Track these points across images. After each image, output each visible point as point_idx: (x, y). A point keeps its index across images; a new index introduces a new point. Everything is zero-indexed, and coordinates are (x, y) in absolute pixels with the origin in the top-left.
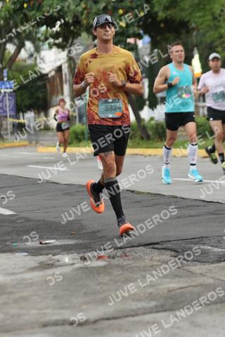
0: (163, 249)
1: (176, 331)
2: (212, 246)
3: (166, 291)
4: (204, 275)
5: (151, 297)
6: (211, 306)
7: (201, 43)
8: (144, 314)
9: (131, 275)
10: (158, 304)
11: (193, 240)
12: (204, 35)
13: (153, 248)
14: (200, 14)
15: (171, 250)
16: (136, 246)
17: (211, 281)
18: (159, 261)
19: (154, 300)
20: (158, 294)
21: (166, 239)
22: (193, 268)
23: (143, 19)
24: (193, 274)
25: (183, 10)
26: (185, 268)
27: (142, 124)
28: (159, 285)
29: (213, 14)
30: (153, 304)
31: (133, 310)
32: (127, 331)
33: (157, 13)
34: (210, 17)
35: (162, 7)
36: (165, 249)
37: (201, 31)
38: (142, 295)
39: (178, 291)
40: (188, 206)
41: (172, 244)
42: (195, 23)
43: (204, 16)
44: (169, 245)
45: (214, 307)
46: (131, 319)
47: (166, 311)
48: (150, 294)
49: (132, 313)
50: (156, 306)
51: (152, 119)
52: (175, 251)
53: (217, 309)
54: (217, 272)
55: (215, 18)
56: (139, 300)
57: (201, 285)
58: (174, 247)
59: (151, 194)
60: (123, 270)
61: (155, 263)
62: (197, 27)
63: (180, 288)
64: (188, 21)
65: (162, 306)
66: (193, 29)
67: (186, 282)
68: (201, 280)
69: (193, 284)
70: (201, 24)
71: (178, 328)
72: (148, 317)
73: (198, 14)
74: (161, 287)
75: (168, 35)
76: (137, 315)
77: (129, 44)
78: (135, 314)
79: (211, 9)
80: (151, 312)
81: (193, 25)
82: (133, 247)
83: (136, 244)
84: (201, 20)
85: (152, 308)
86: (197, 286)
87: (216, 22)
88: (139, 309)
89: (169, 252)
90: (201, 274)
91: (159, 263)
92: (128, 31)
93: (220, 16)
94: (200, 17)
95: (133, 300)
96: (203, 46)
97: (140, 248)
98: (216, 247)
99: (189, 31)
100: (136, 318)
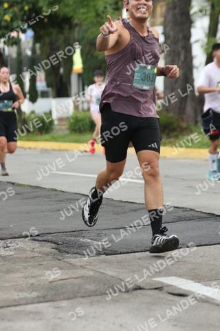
0: (44, 241)
1: (58, 321)
2: (91, 239)
3: (47, 282)
4: (84, 268)
5: (32, 288)
6: (92, 298)
7: (83, 38)
8: (27, 304)
9: (13, 266)
10: (40, 294)
11: (74, 233)
12: (86, 31)
13: (34, 240)
14: (85, 10)
15: (52, 242)
16: (17, 238)
17: (91, 273)
18: (40, 253)
19: (36, 291)
20: (40, 285)
21: (46, 232)
22: (73, 261)
23: (28, 14)
24: (73, 266)
25: (67, 5)
26: (65, 260)
27: (23, 116)
28: (40, 276)
29: (96, 11)
30: (35, 294)
31: (15, 300)
32: (9, 320)
33: (41, 8)
34: (93, 14)
35: (47, 2)
36: (46, 241)
37: (84, 27)
38: (24, 285)
39: (60, 282)
40: (67, 200)
41: (53, 236)
42: (79, 19)
43: (88, 12)
44: (50, 237)
45: (95, 298)
46: (13, 309)
47: (47, 301)
48: (32, 284)
49: (14, 303)
50: (38, 296)
51: (33, 112)
52: (55, 243)
53: (98, 301)
54: (96, 265)
55: (98, 15)
56: (21, 291)
57: (82, 277)
58: (54, 239)
59: (31, 186)
60: (5, 261)
61: (36, 255)
62: (81, 23)
63: (61, 280)
64: (72, 17)
65: (44, 297)
66: (76, 25)
67: (67, 274)
68: (81, 272)
69: (73, 276)
70: (84, 20)
71: (60, 318)
72: (30, 307)
73: (82, 11)
74: (42, 278)
75: (51, 30)
76: (19, 305)
77: (13, 37)
78: (17, 304)
79: (95, 6)
80: (33, 303)
81: (76, 21)
82: (15, 238)
83: (17, 236)
84: (84, 17)
85: (34, 298)
86: (77, 278)
87: (99, 19)
88: (21, 299)
89: (49, 244)
90: (81, 266)
91: (40, 255)
92: (12, 25)
93: (104, 12)
94: (83, 13)
95: (15, 290)
96: (85, 41)
97: (20, 239)
98: (96, 240)
99: (71, 27)
100: (18, 308)
